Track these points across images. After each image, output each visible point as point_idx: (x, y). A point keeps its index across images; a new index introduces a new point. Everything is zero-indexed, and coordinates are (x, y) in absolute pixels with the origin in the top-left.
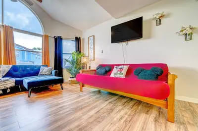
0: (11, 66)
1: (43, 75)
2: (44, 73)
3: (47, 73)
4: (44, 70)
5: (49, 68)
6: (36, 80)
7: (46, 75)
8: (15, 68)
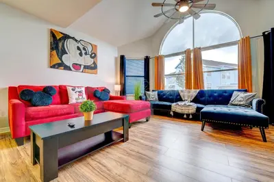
0: (198, 91)
1: (236, 105)
2: (236, 103)
3: (242, 103)
4: (239, 97)
5: (248, 94)
6: (215, 111)
7: (240, 105)
8: (201, 94)
